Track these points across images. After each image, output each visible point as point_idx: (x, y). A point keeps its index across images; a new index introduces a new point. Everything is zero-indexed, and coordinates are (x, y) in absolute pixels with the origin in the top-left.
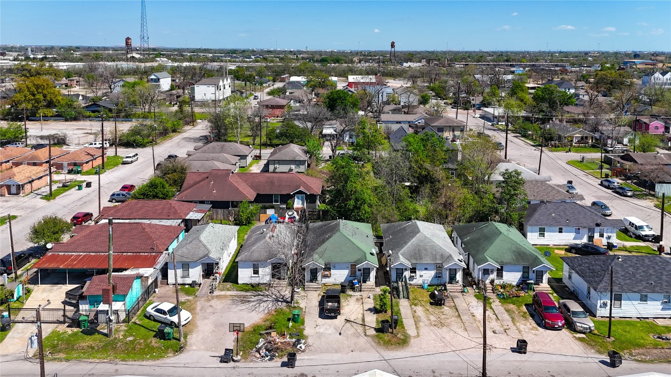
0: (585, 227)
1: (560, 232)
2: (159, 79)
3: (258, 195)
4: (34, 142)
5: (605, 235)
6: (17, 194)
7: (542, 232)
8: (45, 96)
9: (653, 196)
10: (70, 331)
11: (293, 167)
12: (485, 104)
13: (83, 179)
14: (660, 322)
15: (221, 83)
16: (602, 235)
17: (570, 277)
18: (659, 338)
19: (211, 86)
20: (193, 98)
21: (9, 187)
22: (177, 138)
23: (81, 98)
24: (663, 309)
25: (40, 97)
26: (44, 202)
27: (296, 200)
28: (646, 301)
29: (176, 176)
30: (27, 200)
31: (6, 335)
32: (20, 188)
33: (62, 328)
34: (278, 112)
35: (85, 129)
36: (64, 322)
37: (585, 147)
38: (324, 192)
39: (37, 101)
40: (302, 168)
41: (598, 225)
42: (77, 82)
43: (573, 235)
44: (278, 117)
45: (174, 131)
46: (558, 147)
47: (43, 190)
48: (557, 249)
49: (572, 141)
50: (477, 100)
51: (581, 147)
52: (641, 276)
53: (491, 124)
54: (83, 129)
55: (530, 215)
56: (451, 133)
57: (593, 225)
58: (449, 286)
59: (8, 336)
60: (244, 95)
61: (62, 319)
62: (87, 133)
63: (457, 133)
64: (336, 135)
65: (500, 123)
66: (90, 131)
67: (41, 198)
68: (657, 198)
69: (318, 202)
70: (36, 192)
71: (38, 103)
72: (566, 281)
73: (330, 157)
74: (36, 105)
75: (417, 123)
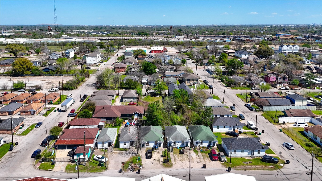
0: (232, 126)
1: (224, 127)
2: (69, 52)
3: (122, 114)
4: (28, 88)
5: (239, 128)
6: (34, 114)
7: (218, 128)
8: (27, 66)
9: (262, 111)
10: (73, 164)
11: (132, 100)
12: (209, 64)
13: (54, 107)
14: (247, 158)
15: (97, 56)
16: (238, 128)
17: (223, 144)
18: (245, 163)
19: (93, 57)
20: (85, 62)
21: (31, 112)
22: (84, 85)
23: (38, 63)
24: (248, 154)
25: (25, 66)
26: (44, 118)
27: (135, 116)
28: (243, 152)
29: (91, 107)
30: (38, 117)
31: (54, 166)
32: (35, 112)
33: (70, 163)
34: (122, 70)
35: (45, 80)
36: (70, 162)
37: (245, 87)
38: (145, 112)
39: (24, 68)
40: (136, 100)
41: (236, 125)
42: (32, 52)
43: (228, 128)
44: (123, 72)
45: (82, 81)
46: (234, 87)
47: (42, 112)
48: (223, 133)
49: (240, 84)
50: (206, 61)
51: (243, 87)
52: (243, 144)
53: (210, 74)
54: (44, 80)
55: (214, 122)
56: (193, 81)
57: (235, 125)
58: (186, 148)
59: (55, 166)
60: (106, 59)
61: (69, 161)
62: (47, 83)
63: (195, 81)
64: (148, 83)
65: (214, 74)
66: (48, 82)
67: (43, 116)
68: (263, 111)
69: (143, 116)
70: (40, 113)
71: (24, 69)
72: (222, 145)
73: (146, 94)
74: (24, 70)
75: (180, 75)
